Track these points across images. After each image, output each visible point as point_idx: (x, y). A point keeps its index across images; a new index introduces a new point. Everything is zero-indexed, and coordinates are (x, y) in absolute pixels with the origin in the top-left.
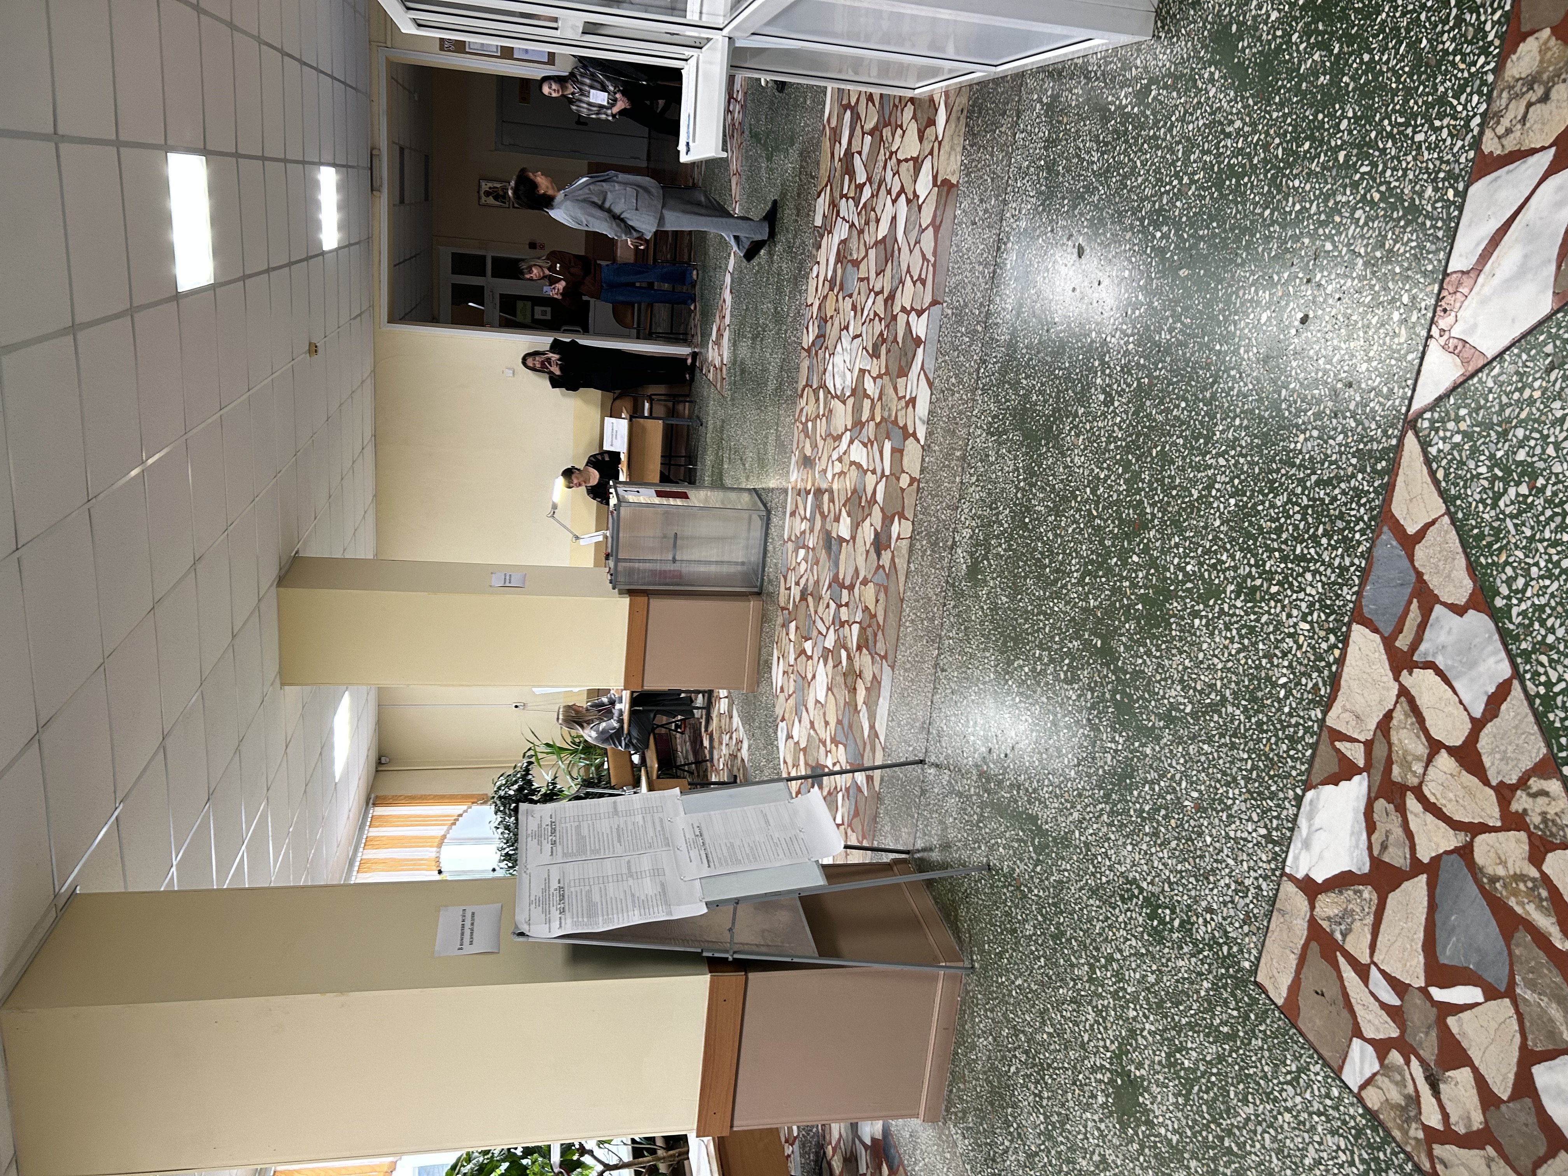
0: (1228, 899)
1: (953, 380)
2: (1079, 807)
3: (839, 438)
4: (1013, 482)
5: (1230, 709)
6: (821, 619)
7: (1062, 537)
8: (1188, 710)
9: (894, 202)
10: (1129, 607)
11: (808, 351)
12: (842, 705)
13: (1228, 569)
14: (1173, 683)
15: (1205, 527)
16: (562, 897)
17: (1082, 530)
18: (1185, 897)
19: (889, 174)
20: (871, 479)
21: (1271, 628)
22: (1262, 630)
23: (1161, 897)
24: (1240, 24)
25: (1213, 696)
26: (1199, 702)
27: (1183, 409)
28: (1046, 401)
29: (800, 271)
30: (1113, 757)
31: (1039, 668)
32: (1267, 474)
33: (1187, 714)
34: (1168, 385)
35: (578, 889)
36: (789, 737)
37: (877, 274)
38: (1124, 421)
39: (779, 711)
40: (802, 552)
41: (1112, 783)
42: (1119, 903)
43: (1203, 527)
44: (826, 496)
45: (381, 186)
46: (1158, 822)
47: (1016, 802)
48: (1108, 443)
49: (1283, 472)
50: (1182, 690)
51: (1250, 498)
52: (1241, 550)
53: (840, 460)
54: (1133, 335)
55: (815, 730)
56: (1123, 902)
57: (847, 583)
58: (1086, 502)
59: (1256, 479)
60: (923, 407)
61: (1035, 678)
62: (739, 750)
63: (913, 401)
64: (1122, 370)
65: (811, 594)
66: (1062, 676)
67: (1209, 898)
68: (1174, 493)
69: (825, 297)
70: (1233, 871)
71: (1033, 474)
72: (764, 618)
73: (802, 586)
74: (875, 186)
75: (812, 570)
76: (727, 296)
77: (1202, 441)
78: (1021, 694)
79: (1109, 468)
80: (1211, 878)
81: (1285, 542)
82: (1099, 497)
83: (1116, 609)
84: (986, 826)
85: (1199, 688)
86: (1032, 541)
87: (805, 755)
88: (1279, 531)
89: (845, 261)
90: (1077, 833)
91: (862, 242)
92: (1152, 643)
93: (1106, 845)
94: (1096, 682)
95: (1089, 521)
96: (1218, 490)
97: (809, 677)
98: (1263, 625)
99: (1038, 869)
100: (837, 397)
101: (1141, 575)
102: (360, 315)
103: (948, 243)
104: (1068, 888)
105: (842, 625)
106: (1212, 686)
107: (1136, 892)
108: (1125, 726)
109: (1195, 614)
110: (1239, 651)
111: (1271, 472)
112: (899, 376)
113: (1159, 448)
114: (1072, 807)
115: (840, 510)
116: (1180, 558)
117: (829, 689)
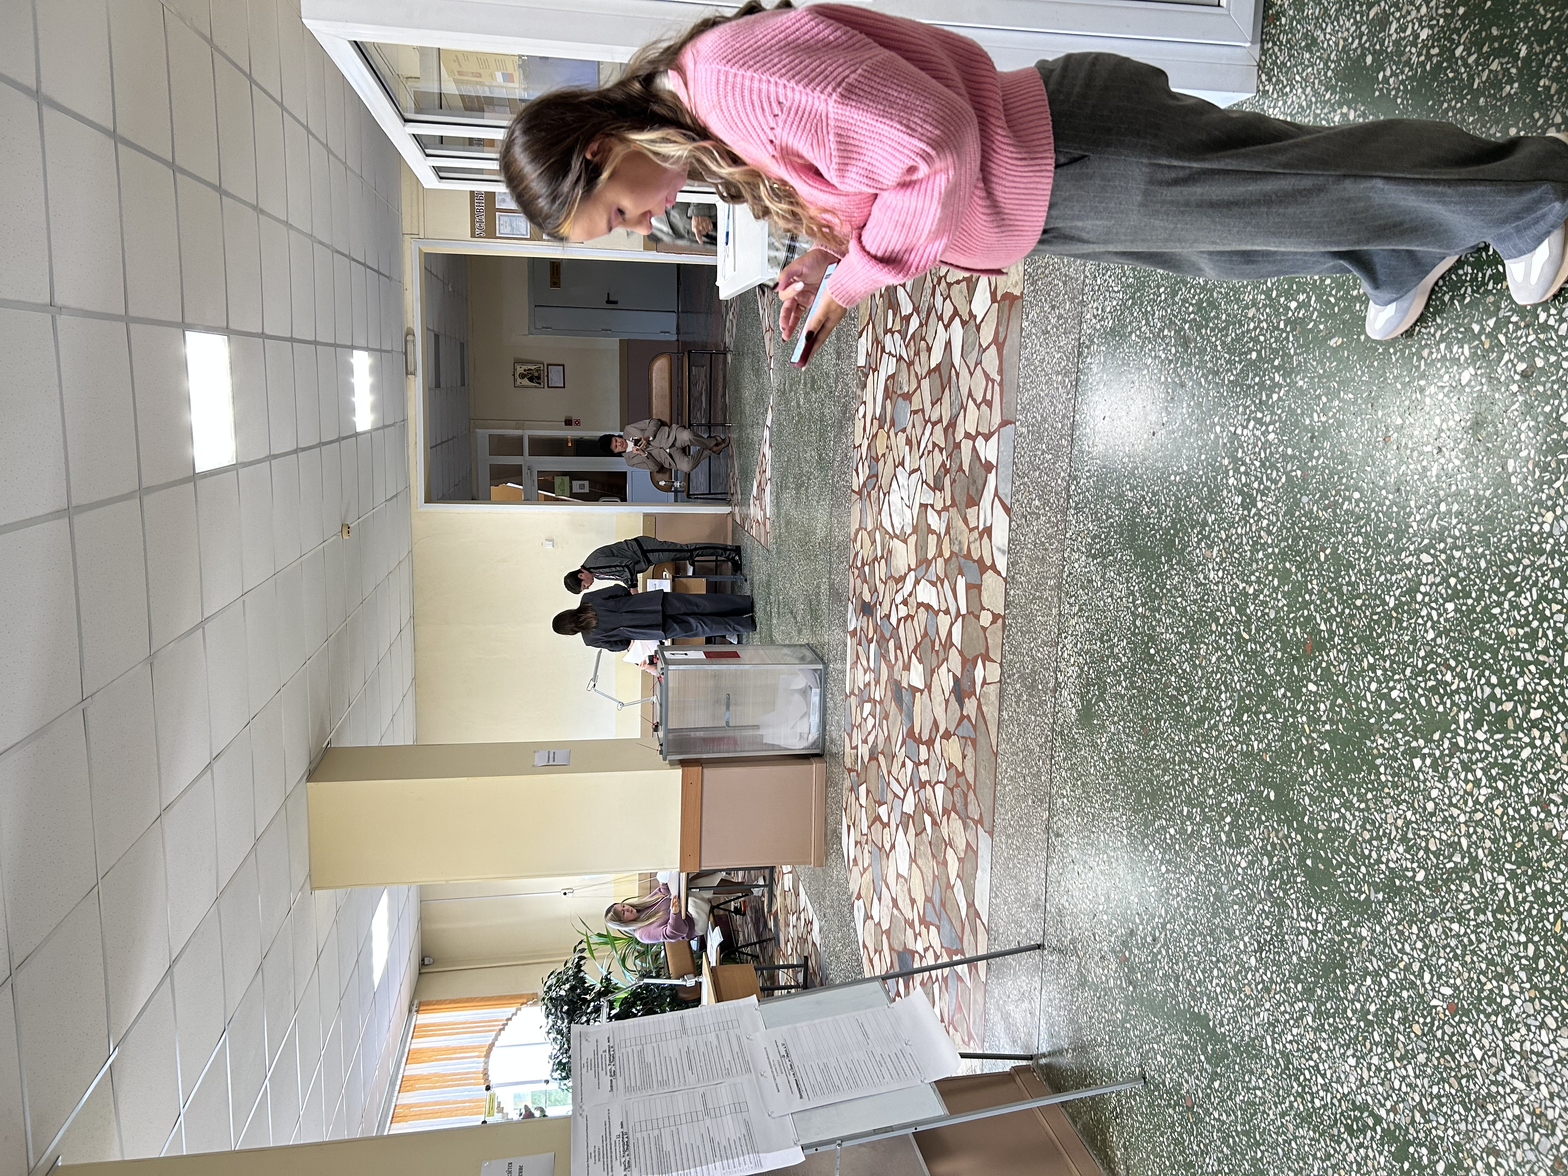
0: (1522, 1137)
1: (1037, 503)
2: (1267, 1005)
3: (903, 578)
4: (1128, 608)
5: (1488, 875)
6: (897, 780)
7: (1203, 668)
8: (1420, 876)
9: (946, 327)
10: (1310, 748)
11: (860, 493)
12: (930, 879)
13: (1457, 691)
14: (1391, 842)
15: (1413, 641)
16: (626, 1146)
17: (1229, 657)
18: (1450, 1132)
19: (939, 299)
20: (944, 621)
21: (1539, 765)
22: (1524, 768)
23: (1411, 1130)
24: (1375, 53)
25: (1457, 858)
26: (1437, 867)
27: (1357, 502)
28: (1160, 513)
29: (845, 413)
30: (1311, 941)
31: (1189, 829)
32: (1500, 567)
33: (1419, 883)
34: (1331, 475)
35: (645, 1134)
36: (868, 917)
37: (933, 404)
38: (1274, 525)
39: (853, 887)
40: (868, 707)
41: (1313, 974)
42: (1345, 1136)
43: (1409, 642)
44: (891, 644)
45: (415, 369)
46: (1392, 1027)
47: (1174, 997)
48: (1255, 551)
49: (1526, 562)
50: (1407, 851)
51: (1478, 600)
52: (1474, 666)
53: (905, 602)
54: (1272, 422)
55: (898, 909)
56: (1351, 1135)
57: (925, 737)
58: (1232, 623)
59: (1483, 575)
60: (1001, 536)
61: (1185, 842)
62: (809, 933)
63: (988, 531)
64: (1263, 464)
65: (882, 753)
66: (1224, 838)
67: (1490, 1134)
68: (1359, 602)
69: (875, 436)
70: (1523, 1098)
71: (1154, 597)
72: (829, 782)
73: (870, 743)
74: (924, 315)
75: (881, 725)
76: (766, 450)
77: (1391, 536)
78: (1169, 862)
79: (1259, 581)
80: (1490, 1107)
81: (1545, 651)
82: (1249, 618)
83: (1292, 751)
84: (1135, 1028)
85: (1433, 848)
86: (1162, 675)
87: (888, 938)
88: (1532, 637)
89: (895, 396)
90: (1268, 1038)
91: (913, 373)
92: (1351, 792)
93: (1315, 1056)
94: (1273, 845)
95: (1238, 647)
96: (1425, 594)
97: (887, 847)
98: (1524, 763)
99: (1216, 1084)
100: (897, 537)
101: (1322, 707)
102: (395, 496)
103: (1016, 358)
104: (1264, 1112)
105: (923, 785)
106: (1455, 846)
107: (1370, 1122)
108: (1323, 900)
109: (1415, 753)
110: (1490, 799)
111: (1507, 564)
112: (968, 506)
113: (1328, 551)
114: (1257, 1005)
115: (910, 658)
116: (1379, 682)
117: (913, 860)
